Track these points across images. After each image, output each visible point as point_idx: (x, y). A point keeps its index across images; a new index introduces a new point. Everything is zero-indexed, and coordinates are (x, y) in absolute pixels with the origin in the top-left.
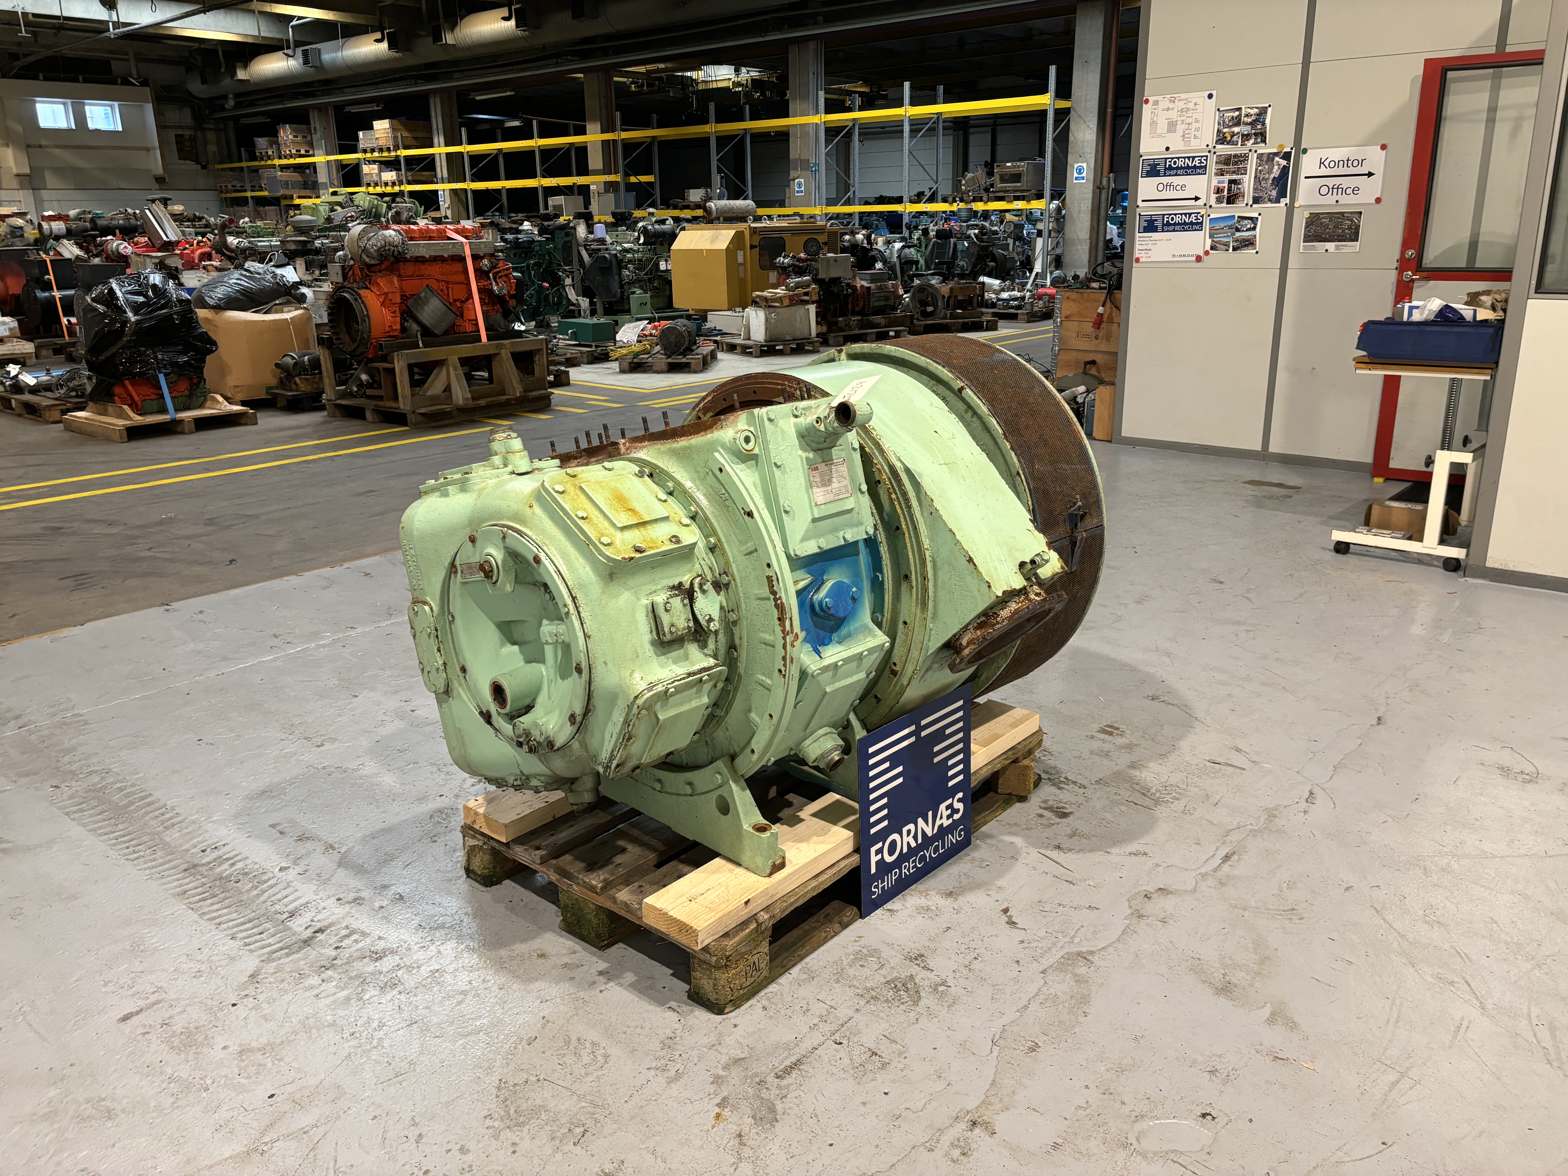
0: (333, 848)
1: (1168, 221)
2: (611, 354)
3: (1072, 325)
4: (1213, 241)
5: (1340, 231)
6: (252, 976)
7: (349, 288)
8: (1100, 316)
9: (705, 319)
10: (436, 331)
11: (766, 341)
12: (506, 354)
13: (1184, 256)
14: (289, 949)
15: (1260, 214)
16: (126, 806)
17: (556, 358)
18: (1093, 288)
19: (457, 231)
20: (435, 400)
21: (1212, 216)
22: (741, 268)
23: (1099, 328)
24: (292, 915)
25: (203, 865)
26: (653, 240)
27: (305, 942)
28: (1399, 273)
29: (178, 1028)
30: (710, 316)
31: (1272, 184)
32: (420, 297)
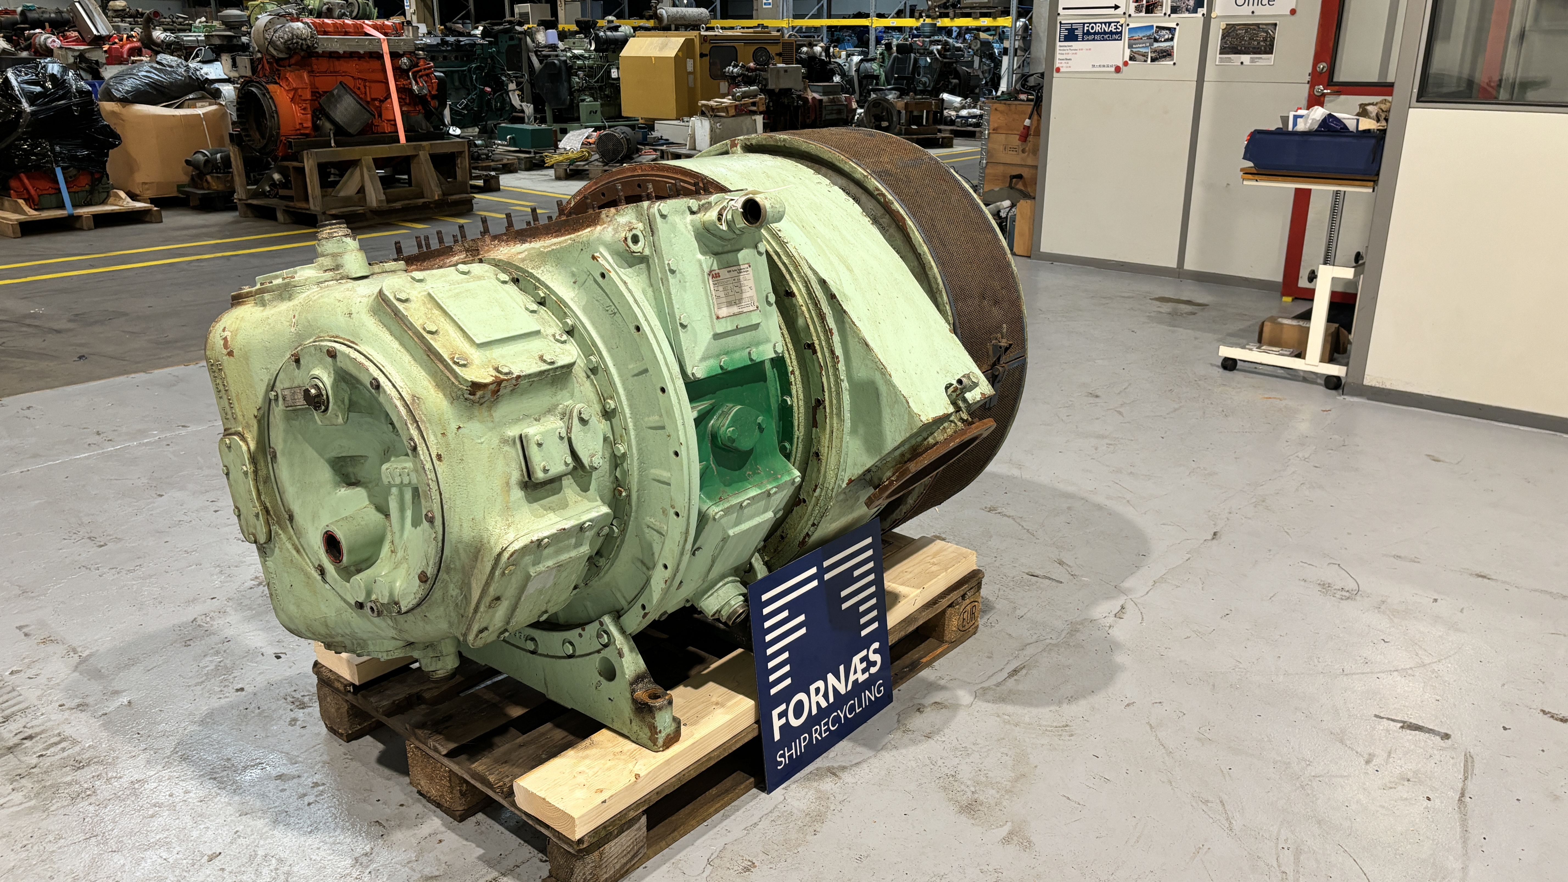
0: (75, 652)
1: (1088, 30)
2: (547, 160)
3: (1001, 138)
4: (1132, 51)
5: (1256, 43)
7: (257, 82)
8: (1027, 128)
9: (652, 128)
10: (351, 131)
12: (424, 156)
13: (1104, 66)
15: (1177, 25)
18: (1021, 100)
19: (375, 27)
20: (347, 201)
21: (1132, 25)
22: (691, 77)
23: (1025, 141)
26: (605, 47)
27: (10, 748)
28: (1310, 88)
30: (657, 126)
32: (333, 95)
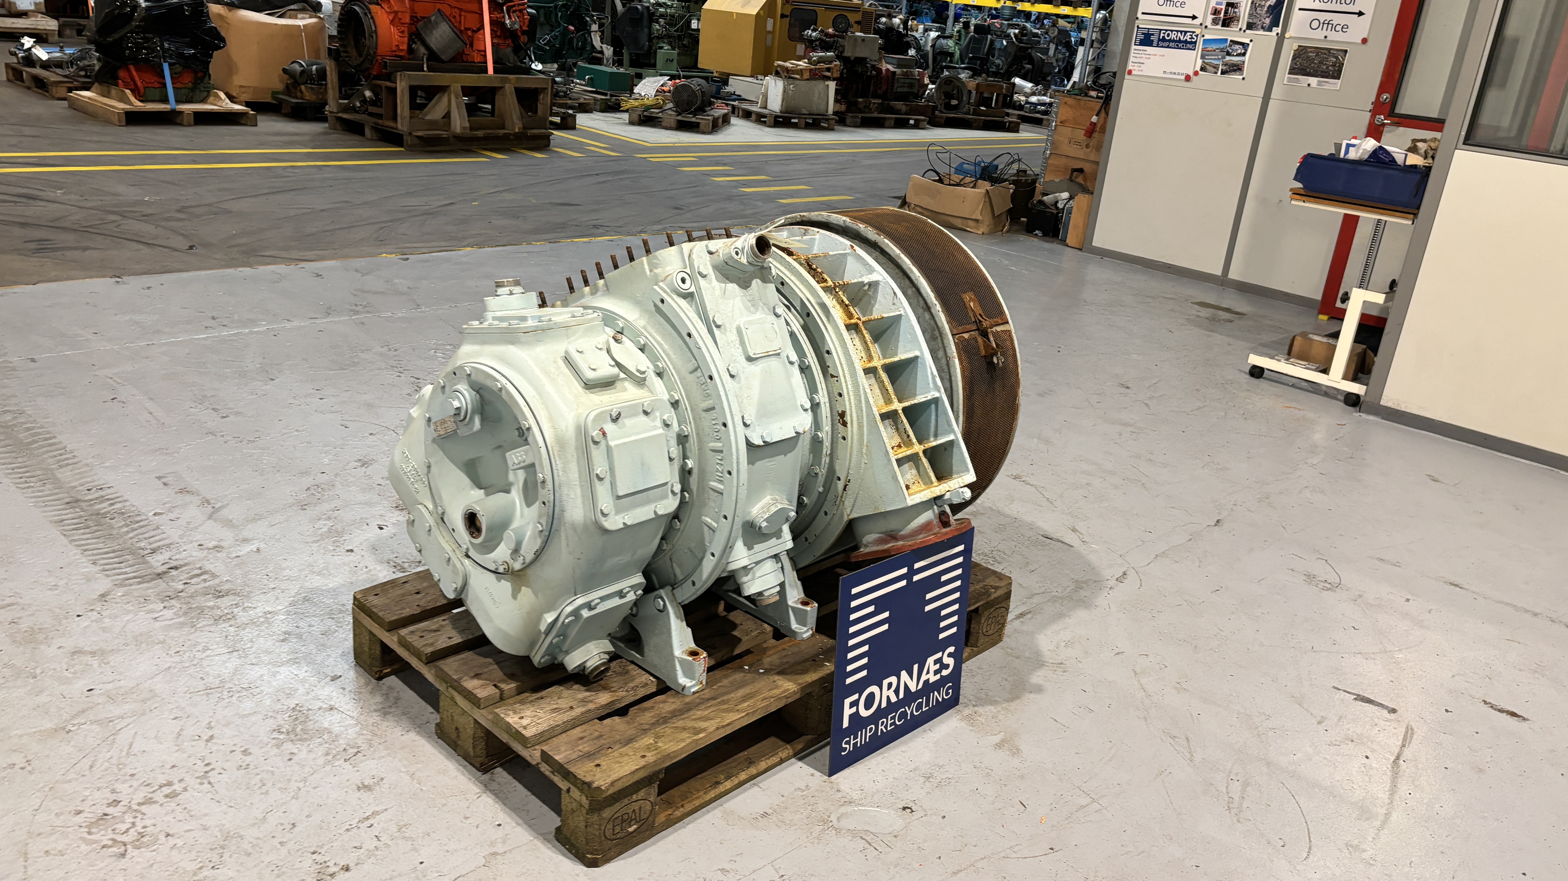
0: (209, 503)
1: (1164, 37)
2: (623, 104)
3: (1066, 131)
4: (1204, 62)
5: (1324, 67)
6: (103, 596)
7: (360, 2)
8: (1094, 125)
9: (726, 83)
10: (443, 57)
11: (781, 112)
12: (509, 89)
13: (1175, 73)
14: (142, 579)
15: (1251, 41)
16: (30, 443)
17: (569, 102)
18: (1091, 97)
20: (433, 124)
21: (1207, 37)
22: (770, 37)
23: (1090, 137)
24: (154, 551)
25: (86, 501)
27: (159, 575)
28: (1371, 116)
29: (24, 626)
30: (731, 81)
31: (1267, 12)
32: (430, 21)
